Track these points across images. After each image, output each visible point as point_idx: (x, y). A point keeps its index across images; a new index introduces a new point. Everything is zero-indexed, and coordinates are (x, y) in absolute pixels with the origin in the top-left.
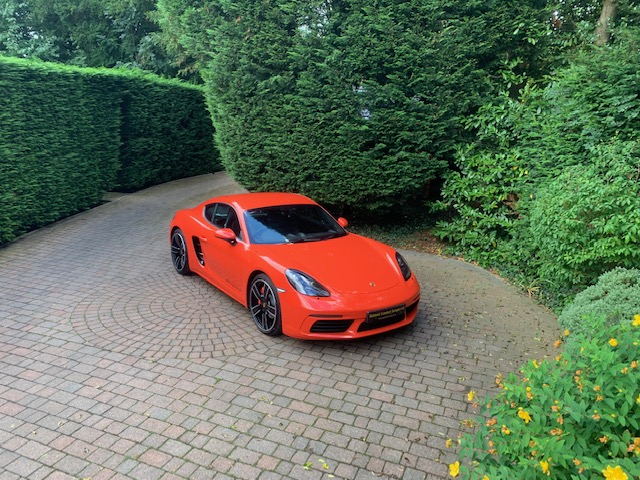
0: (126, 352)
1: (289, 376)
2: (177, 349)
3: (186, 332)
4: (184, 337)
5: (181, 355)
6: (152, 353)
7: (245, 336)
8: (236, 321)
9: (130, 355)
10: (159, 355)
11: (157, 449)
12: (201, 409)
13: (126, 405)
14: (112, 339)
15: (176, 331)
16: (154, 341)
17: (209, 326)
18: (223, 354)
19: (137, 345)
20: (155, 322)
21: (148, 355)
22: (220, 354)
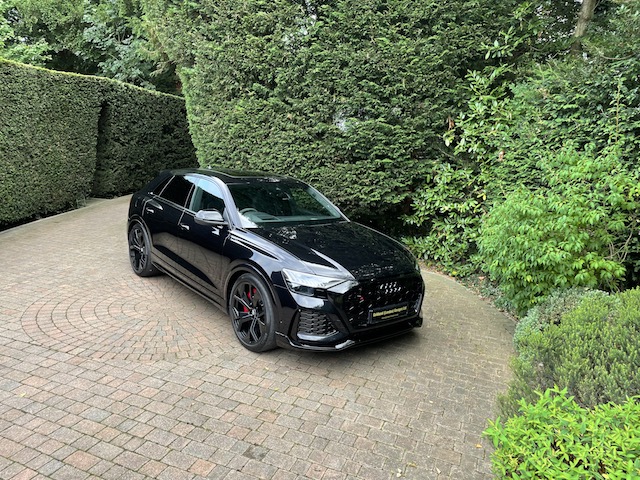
1: (239, 379)
2: (128, 350)
3: (141, 333)
4: (138, 339)
6: (100, 354)
8: (195, 325)
9: (78, 355)
11: (86, 451)
12: (141, 411)
13: (63, 406)
14: (61, 339)
15: (130, 333)
16: (106, 342)
17: (166, 328)
18: (176, 356)
19: (87, 346)
20: (111, 323)
21: (96, 356)
22: (173, 356)
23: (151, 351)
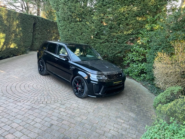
0: (16, 99)
1: (65, 112)
2: (32, 100)
3: (37, 94)
4: (36, 96)
5: (33, 102)
6: (23, 100)
7: (56, 97)
9: (16, 100)
10: (26, 101)
11: (12, 134)
12: (32, 121)
13: (8, 117)
14: (12, 95)
15: (34, 94)
17: (45, 93)
18: (47, 103)
19: (20, 97)
20: (29, 90)
21: (22, 101)
22: (45, 102)
23: (39, 100)
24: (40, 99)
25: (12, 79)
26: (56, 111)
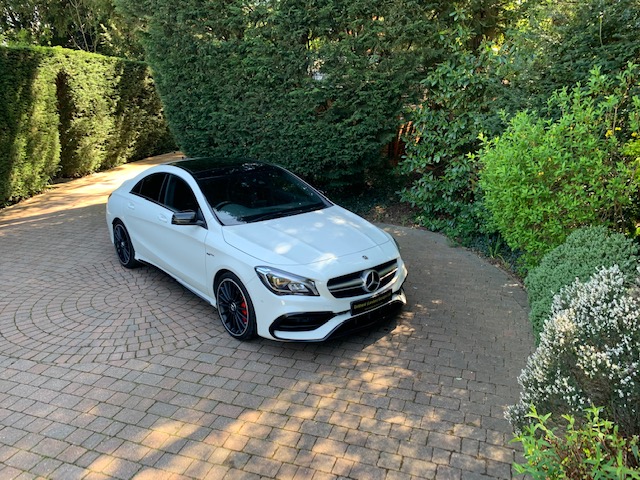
1: (219, 374)
4: (108, 336)
5: (100, 358)
6: (65, 357)
7: (178, 330)
8: (171, 314)
9: (41, 362)
12: (109, 422)
14: (24, 344)
16: (73, 343)
17: (139, 321)
18: (149, 353)
19: (51, 349)
20: (79, 320)
21: (61, 361)
22: (145, 353)
23: (122, 349)
24: (124, 342)
25: (12, 290)
26: (186, 376)
